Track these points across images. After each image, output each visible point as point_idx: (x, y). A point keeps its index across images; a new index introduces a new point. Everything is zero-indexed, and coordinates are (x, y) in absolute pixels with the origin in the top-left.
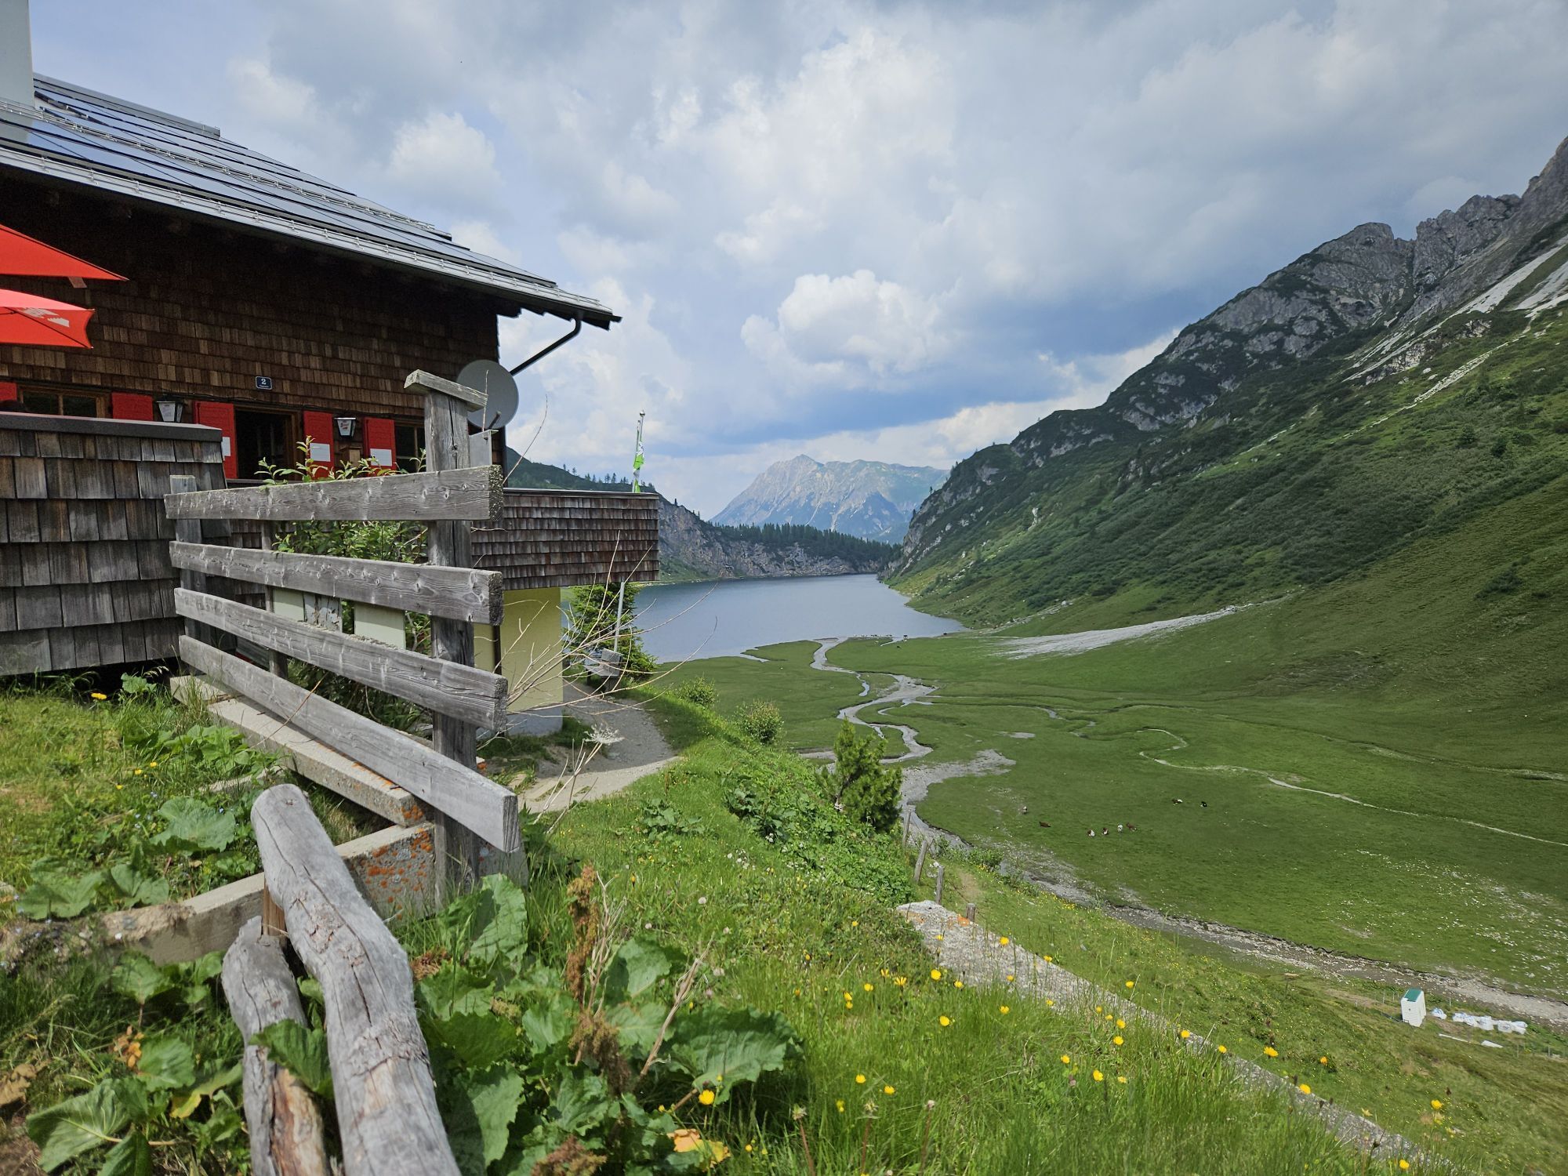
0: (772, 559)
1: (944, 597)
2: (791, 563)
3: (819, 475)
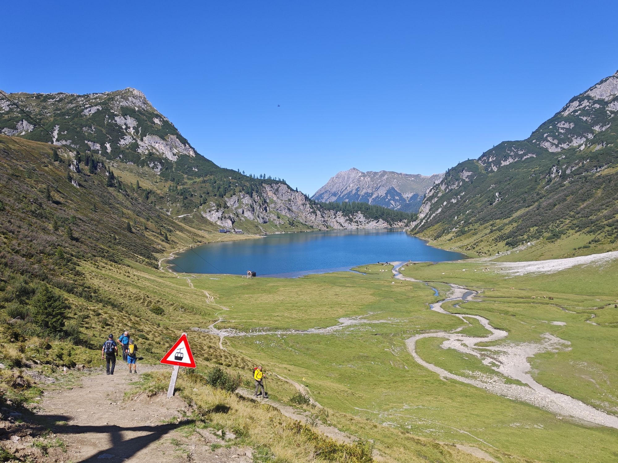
0: (347, 220)
3: (362, 178)
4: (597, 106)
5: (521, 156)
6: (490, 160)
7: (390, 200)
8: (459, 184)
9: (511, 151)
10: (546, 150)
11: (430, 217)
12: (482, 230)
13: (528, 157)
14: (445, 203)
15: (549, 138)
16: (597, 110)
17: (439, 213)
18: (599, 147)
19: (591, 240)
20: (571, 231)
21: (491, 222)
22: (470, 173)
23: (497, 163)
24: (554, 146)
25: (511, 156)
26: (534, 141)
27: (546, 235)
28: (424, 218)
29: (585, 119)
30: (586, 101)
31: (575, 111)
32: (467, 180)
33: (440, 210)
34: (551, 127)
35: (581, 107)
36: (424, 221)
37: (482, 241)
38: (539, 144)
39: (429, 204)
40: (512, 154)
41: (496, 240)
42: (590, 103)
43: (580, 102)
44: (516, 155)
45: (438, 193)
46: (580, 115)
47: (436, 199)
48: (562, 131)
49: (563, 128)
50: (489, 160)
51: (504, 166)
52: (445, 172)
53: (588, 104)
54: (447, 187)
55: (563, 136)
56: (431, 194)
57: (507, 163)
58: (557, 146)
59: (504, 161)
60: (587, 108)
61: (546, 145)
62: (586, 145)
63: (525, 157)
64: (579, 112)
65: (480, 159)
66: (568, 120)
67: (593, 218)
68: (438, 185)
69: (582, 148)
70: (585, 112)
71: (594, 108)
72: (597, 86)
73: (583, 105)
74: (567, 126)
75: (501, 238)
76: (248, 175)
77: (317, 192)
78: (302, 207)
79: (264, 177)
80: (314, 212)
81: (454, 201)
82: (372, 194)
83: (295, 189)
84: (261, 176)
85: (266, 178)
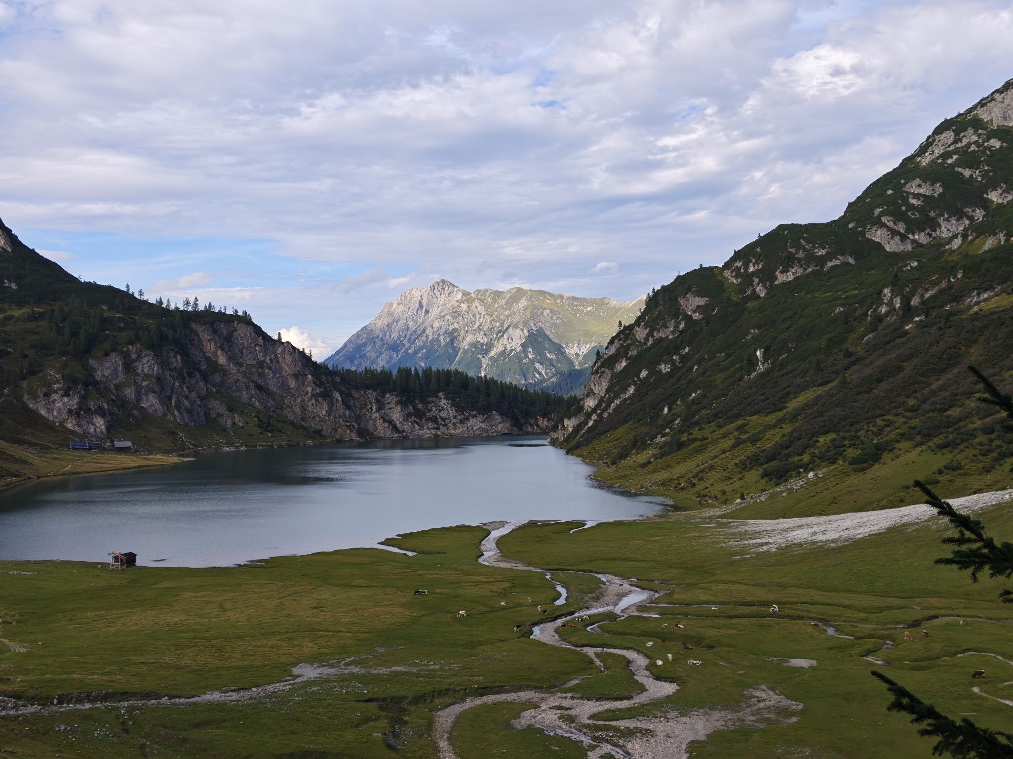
0: (409, 415)
1: (644, 466)
2: (434, 420)
3: (464, 306)
4: (995, 143)
5: (822, 261)
6: (752, 269)
7: (532, 361)
8: (676, 327)
9: (799, 247)
10: (879, 246)
11: (608, 406)
12: (715, 441)
13: (838, 262)
14: (643, 374)
15: (884, 219)
16: (994, 153)
17: (630, 398)
18: (989, 243)
19: (941, 465)
20: (904, 445)
21: (740, 422)
22: (701, 301)
23: (767, 276)
24: (897, 238)
25: (799, 260)
26: (851, 226)
27: (852, 453)
28: (594, 410)
29: (967, 173)
30: (970, 131)
31: (946, 155)
32: (696, 316)
33: (631, 390)
34: (890, 192)
35: (959, 145)
36: (594, 417)
37: (712, 468)
38: (863, 233)
39: (608, 374)
40: (801, 254)
41: (744, 466)
42: (979, 136)
43: (957, 133)
44: (811, 258)
45: (627, 349)
46: (958, 163)
47: (624, 364)
48: (913, 201)
49: (917, 196)
50: (747, 268)
51: (783, 284)
52: (645, 297)
53: (975, 138)
54: (650, 334)
55: (917, 215)
56: (613, 350)
57: (790, 277)
58: (903, 238)
59: (782, 272)
60: (973, 148)
61: (878, 235)
62: (965, 236)
63: (830, 264)
64: (955, 157)
65: (728, 265)
66: (930, 175)
67: (954, 412)
68: (630, 328)
69: (957, 243)
70: (969, 159)
71: (989, 148)
72: (997, 96)
73: (965, 141)
74: (925, 190)
75: (754, 461)
76: (152, 301)
77: (350, 341)
78: (292, 383)
79: (196, 305)
80: (326, 395)
81: (665, 368)
82: (490, 346)
83: (276, 337)
84: (188, 303)
85: (201, 308)
